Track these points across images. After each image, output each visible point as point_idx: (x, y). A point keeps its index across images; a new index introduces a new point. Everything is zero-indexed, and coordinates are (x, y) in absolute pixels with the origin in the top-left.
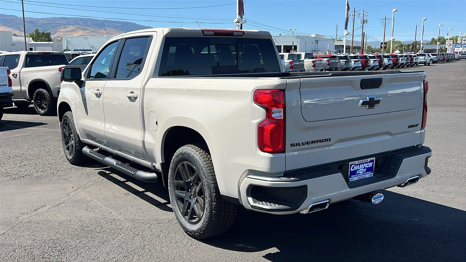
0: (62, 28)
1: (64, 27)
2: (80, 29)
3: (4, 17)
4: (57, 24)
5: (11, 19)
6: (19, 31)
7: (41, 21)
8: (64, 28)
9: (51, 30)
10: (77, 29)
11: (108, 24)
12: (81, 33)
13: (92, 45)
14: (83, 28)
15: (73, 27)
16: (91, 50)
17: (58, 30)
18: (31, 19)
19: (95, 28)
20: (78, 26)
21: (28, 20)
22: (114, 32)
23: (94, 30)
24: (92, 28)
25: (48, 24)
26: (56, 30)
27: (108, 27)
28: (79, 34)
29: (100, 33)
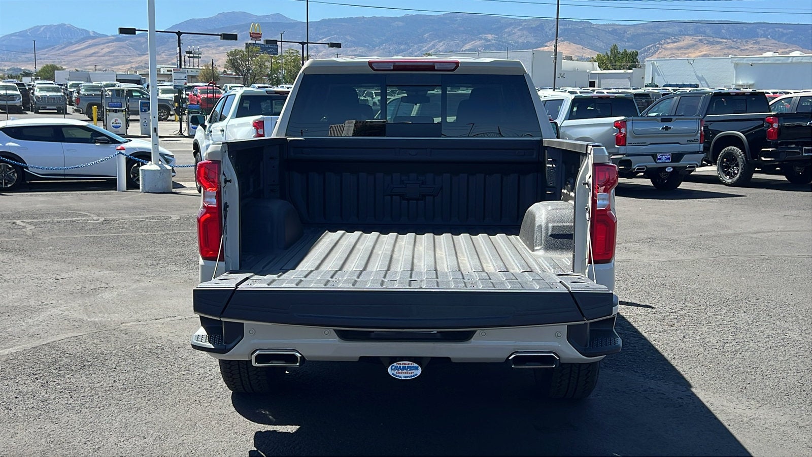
0: (669, 41)
1: (674, 40)
2: (706, 42)
3: (569, 25)
4: (661, 33)
5: (581, 27)
6: (591, 51)
7: (632, 30)
8: (674, 42)
9: (648, 46)
10: (699, 44)
11: (764, 31)
12: (705, 50)
13: (700, 76)
14: (711, 39)
15: (690, 38)
16: (696, 84)
17: (660, 46)
18: (616, 27)
19: (735, 40)
20: (700, 38)
21: (610, 30)
22: (775, 46)
23: (733, 45)
24: (730, 39)
25: (645, 34)
26: (657, 46)
27: (764, 37)
28: (702, 53)
29: (744, 50)
